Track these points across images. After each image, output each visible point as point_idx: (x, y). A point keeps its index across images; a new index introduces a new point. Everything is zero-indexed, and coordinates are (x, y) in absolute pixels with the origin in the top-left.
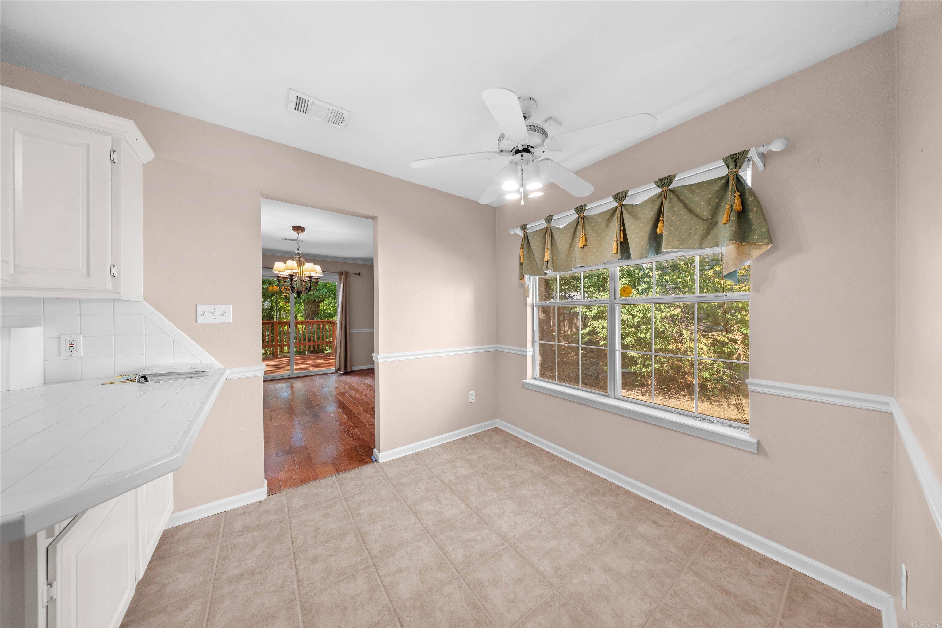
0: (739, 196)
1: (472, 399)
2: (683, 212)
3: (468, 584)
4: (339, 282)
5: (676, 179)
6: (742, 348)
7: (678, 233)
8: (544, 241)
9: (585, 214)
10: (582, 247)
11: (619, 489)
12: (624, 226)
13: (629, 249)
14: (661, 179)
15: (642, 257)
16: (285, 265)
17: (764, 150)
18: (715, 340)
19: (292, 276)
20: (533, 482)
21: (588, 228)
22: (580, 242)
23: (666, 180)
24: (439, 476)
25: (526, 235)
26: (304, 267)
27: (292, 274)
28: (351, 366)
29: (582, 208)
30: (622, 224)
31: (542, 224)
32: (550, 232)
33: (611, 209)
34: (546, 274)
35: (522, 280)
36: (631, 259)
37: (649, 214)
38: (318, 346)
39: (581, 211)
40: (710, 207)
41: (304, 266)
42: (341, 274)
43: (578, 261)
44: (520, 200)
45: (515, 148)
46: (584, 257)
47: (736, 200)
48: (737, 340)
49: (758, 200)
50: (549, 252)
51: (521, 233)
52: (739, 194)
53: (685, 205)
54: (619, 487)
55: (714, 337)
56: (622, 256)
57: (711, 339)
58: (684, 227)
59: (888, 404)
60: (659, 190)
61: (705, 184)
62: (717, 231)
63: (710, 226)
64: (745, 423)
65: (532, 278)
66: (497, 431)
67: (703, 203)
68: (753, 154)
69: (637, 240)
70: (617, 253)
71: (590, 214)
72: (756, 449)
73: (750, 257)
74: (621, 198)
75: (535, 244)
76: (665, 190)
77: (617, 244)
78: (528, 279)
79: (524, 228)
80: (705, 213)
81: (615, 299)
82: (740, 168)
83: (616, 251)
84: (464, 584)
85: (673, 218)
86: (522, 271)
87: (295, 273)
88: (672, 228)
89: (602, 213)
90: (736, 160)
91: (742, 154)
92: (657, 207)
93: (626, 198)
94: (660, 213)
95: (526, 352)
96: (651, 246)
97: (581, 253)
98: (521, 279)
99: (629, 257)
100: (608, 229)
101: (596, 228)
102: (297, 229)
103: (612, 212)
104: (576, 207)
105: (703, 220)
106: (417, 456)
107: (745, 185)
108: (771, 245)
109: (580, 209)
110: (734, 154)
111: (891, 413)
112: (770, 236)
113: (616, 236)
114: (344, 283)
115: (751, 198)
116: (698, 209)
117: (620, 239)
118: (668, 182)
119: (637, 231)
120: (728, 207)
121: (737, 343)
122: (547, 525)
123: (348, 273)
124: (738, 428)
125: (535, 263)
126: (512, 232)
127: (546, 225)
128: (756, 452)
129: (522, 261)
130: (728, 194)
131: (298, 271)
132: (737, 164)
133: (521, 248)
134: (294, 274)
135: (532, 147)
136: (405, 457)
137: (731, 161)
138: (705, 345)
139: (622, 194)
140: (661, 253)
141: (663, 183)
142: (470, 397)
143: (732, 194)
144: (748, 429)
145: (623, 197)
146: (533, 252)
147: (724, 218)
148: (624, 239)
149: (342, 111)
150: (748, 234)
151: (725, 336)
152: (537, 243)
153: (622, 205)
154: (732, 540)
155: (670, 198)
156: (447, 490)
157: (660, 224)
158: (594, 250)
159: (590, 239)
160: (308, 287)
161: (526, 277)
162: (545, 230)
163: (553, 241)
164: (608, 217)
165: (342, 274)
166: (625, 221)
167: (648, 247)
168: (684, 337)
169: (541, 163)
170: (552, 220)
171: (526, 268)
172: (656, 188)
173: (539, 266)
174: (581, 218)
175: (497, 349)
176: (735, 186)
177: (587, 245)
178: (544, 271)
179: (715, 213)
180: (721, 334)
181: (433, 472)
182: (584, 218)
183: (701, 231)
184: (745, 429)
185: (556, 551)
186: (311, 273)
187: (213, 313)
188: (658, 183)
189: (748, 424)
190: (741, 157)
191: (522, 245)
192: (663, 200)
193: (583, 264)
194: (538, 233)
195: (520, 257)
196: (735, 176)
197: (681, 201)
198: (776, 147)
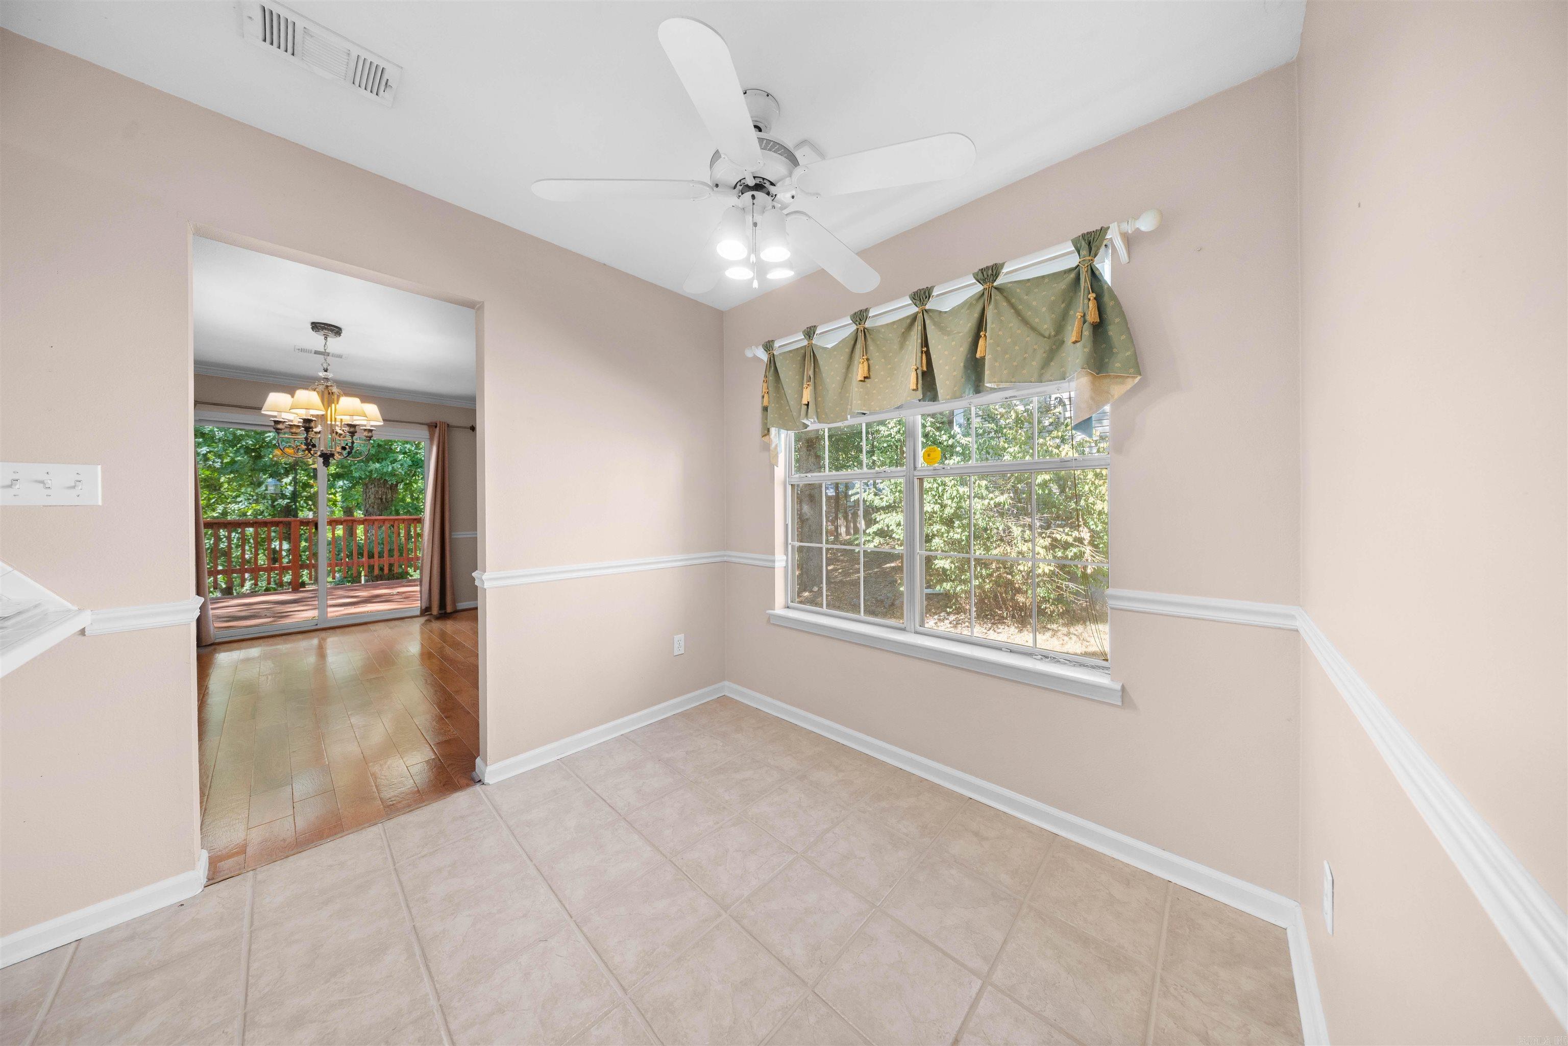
0: (1095, 298)
1: (679, 649)
2: (1014, 323)
3: (643, 1012)
4: (428, 442)
5: (1004, 270)
6: (1090, 550)
7: (1007, 356)
8: (801, 370)
9: (868, 324)
10: (863, 379)
11: (921, 783)
12: (927, 345)
13: (936, 385)
14: (982, 269)
15: (956, 396)
16: (293, 399)
17: (1129, 229)
18: (1055, 540)
19: (308, 424)
20: (781, 787)
21: (871, 347)
22: (860, 371)
23: (990, 272)
24: (606, 798)
25: (772, 358)
26: (337, 406)
27: (309, 418)
28: (454, 602)
29: (862, 313)
30: (925, 343)
31: (797, 340)
32: (812, 354)
33: (908, 317)
34: (806, 426)
35: (766, 439)
36: (939, 401)
37: (966, 325)
38: (391, 565)
39: (861, 320)
40: (1053, 316)
41: (338, 403)
42: (432, 426)
43: (856, 404)
44: (752, 280)
45: (740, 181)
46: (866, 397)
47: (1091, 305)
48: (1084, 539)
49: (1121, 308)
50: (809, 388)
51: (764, 356)
52: (1094, 295)
53: (1018, 313)
54: (922, 780)
55: (1054, 536)
56: (924, 394)
57: (1050, 539)
58: (1017, 348)
59: (1293, 617)
60: (979, 288)
61: (1046, 280)
62: (1064, 354)
63: (1054, 347)
64: (1104, 660)
65: (783, 433)
66: (724, 701)
67: (1044, 309)
68: (1113, 235)
69: (947, 368)
70: (916, 390)
71: (876, 325)
72: (1120, 699)
73: (1110, 396)
74: (923, 298)
75: (788, 374)
76: (989, 287)
77: (917, 374)
78: (775, 435)
79: (768, 346)
80: (1047, 327)
81: (915, 468)
82: (1096, 255)
83: (915, 385)
84: (633, 1015)
85: (1001, 333)
86: (766, 421)
87: (317, 416)
88: (999, 349)
89: (894, 323)
90: (1090, 243)
91: (1098, 233)
92: (976, 315)
93: (930, 299)
94: (981, 325)
95: (774, 561)
96: (968, 378)
97: (861, 390)
98: (765, 435)
99: (934, 398)
100: (903, 351)
101: (884, 349)
102: (323, 329)
103: (909, 321)
104: (853, 313)
105: (1045, 337)
106: (566, 765)
107: (1102, 281)
108: (1139, 378)
109: (860, 317)
110: (1088, 233)
111: (1297, 631)
112: (1137, 363)
113: (915, 361)
114: (439, 443)
115: (1112, 303)
116: (1037, 320)
117: (922, 366)
118: (993, 275)
119: (946, 353)
120: (1079, 315)
121: (1082, 543)
122: (801, 866)
123: (448, 425)
124: (1094, 668)
125: (787, 408)
126: (749, 354)
127: (805, 343)
128: (1120, 704)
129: (766, 403)
130: (1080, 296)
131: (323, 413)
132: (1091, 249)
133: (764, 381)
134: (314, 419)
135: (772, 184)
136: (542, 768)
137: (1083, 243)
138: (1042, 548)
139: (925, 293)
140: (983, 391)
141: (986, 276)
142: (676, 645)
143: (1085, 296)
144: (1108, 668)
145: (926, 297)
146: (783, 390)
147: (1074, 333)
148: (927, 368)
149: (382, 64)
150: (1107, 360)
151: (1067, 534)
152: (790, 373)
153: (924, 311)
154: (1088, 848)
155: (996, 300)
156: (620, 824)
157: (981, 342)
158: (881, 386)
159: (876, 367)
160: (347, 445)
161: (773, 431)
162: (803, 351)
163: (817, 370)
164: (903, 330)
165: (436, 427)
166: (929, 336)
167: (963, 380)
168: (1013, 536)
169: (789, 218)
170: (814, 334)
171: (772, 416)
172: (976, 286)
173: (795, 414)
174: (862, 331)
175: (725, 559)
176: (1089, 283)
177: (871, 377)
178: (803, 421)
179: (1060, 327)
180: (1062, 531)
181: (597, 791)
182: (865, 331)
183: (1040, 355)
184: (1104, 668)
185: (815, 913)
186: (355, 418)
187: (42, 482)
188: (978, 276)
189: (1107, 660)
190: (1097, 237)
191: (766, 376)
192: (986, 304)
193: (864, 408)
194: (791, 355)
195: (763, 397)
196: (1089, 267)
197: (1012, 306)
198: (1146, 224)
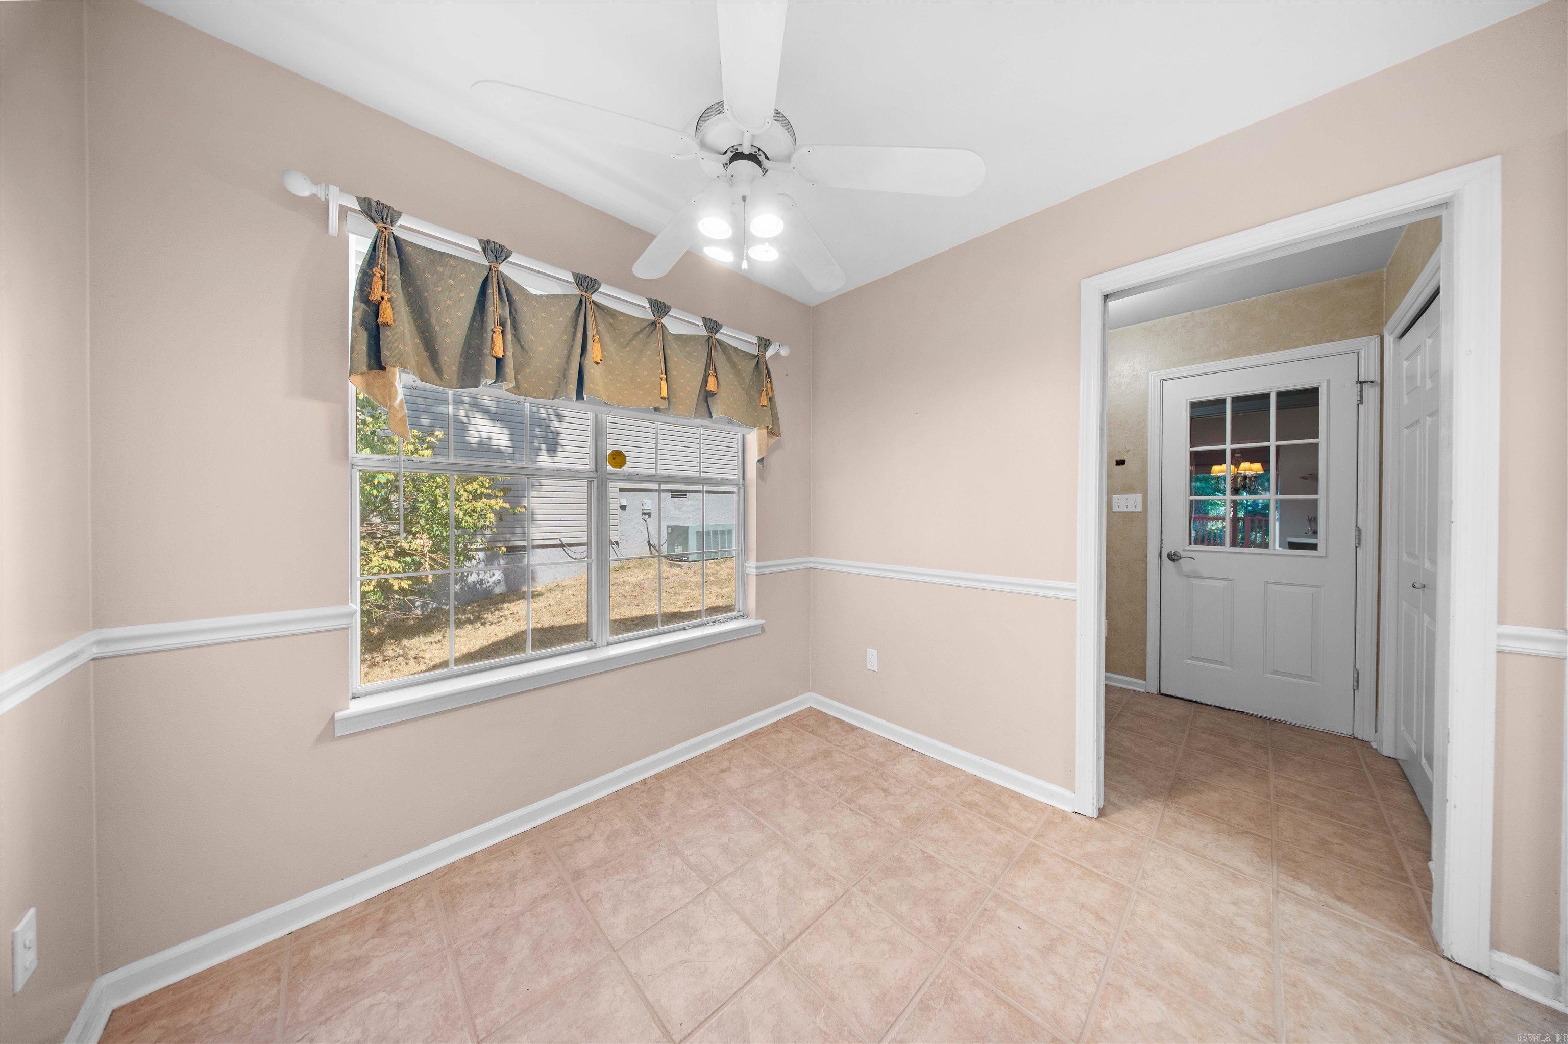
2: (732, 375)
8: (480, 298)
9: (596, 298)
10: (598, 361)
21: (601, 328)
23: (714, 325)
25: (391, 239)
32: (503, 287)
43: (593, 388)
47: (768, 385)
52: (769, 380)
61: (742, 354)
70: (666, 399)
71: (606, 305)
72: (761, 629)
74: (661, 311)
77: (665, 384)
79: (379, 211)
83: (665, 395)
88: (728, 391)
92: (706, 354)
94: (708, 364)
97: (597, 373)
113: (660, 370)
118: (715, 328)
119: (688, 375)
120: (765, 389)
129: (386, 317)
130: (761, 376)
143: (766, 378)
145: (664, 312)
146: (422, 308)
147: (763, 400)
157: (711, 378)
176: (765, 371)
177: (604, 361)
182: (592, 304)
192: (711, 349)
196: (765, 361)
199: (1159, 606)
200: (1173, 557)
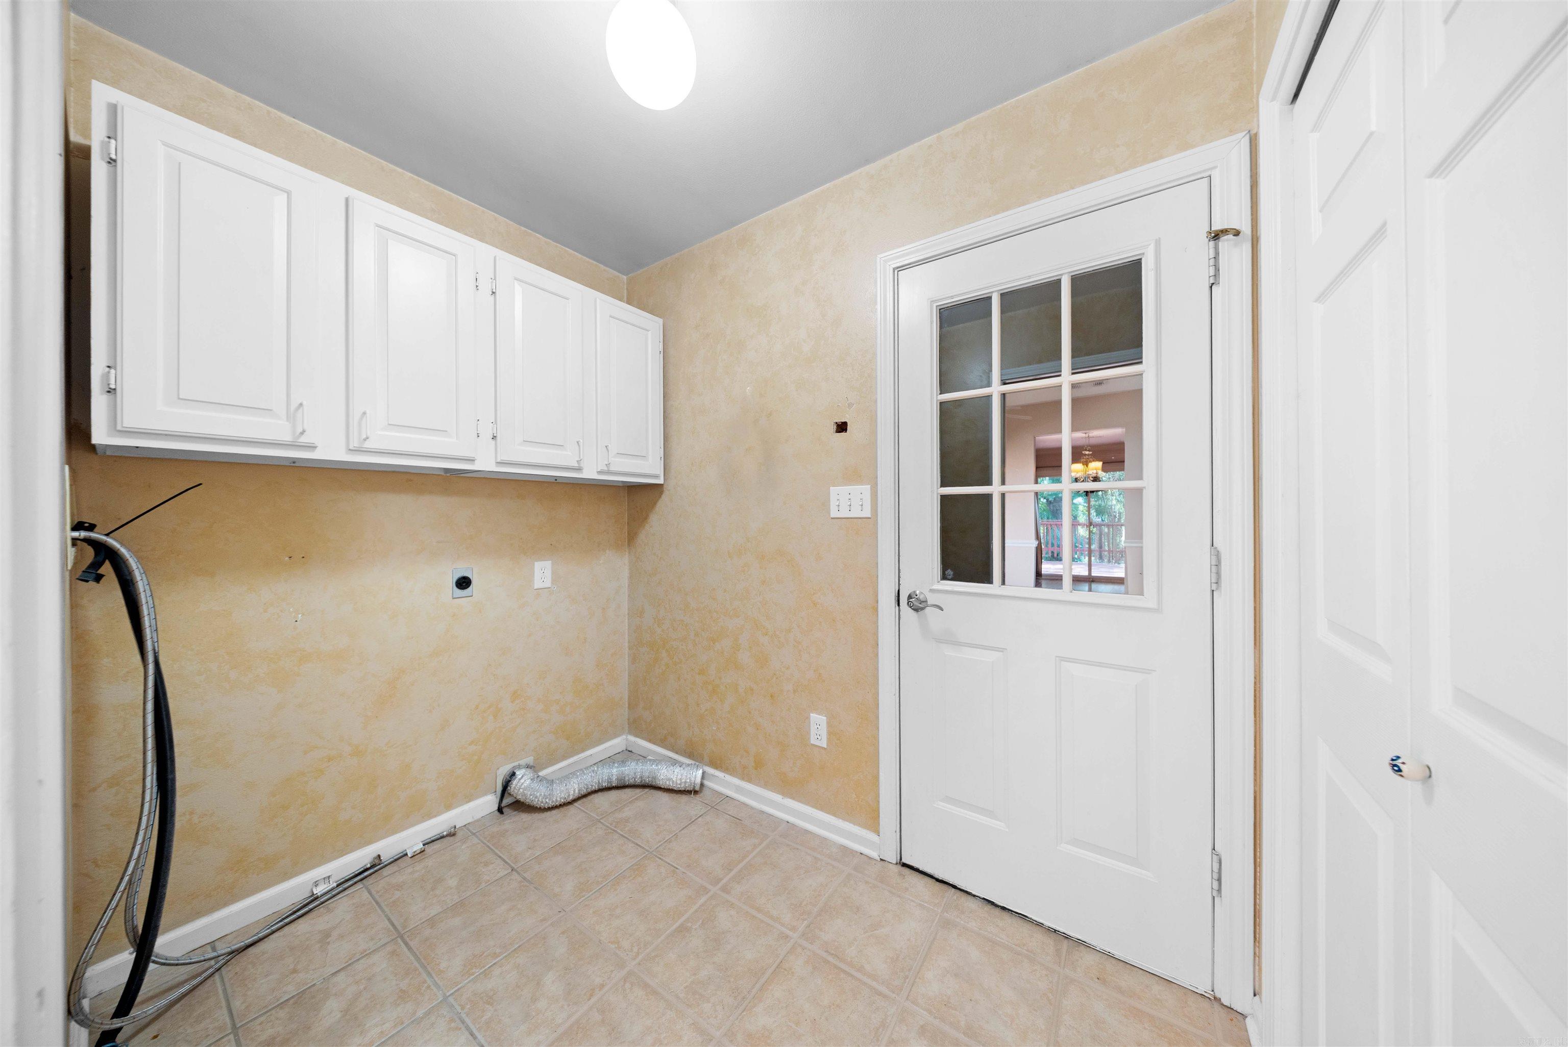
199: (898, 695)
200: (917, 605)
